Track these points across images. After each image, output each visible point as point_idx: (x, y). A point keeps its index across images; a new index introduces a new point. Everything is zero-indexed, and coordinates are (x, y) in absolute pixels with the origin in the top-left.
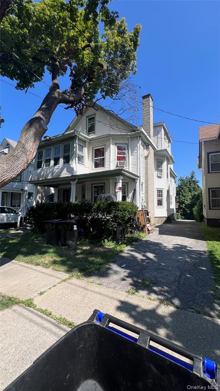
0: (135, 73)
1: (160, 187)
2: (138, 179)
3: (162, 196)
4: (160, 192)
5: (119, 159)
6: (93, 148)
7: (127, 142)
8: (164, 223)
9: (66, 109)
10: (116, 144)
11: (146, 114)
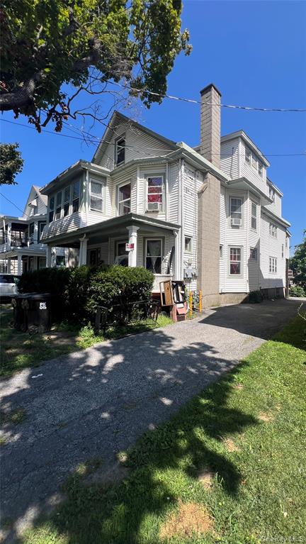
0: (188, 53)
1: (236, 243)
2: (177, 231)
3: (239, 258)
4: (236, 252)
5: (151, 199)
6: (117, 187)
7: (162, 171)
8: (242, 303)
9: (58, 129)
10: (145, 176)
11: (206, 121)
